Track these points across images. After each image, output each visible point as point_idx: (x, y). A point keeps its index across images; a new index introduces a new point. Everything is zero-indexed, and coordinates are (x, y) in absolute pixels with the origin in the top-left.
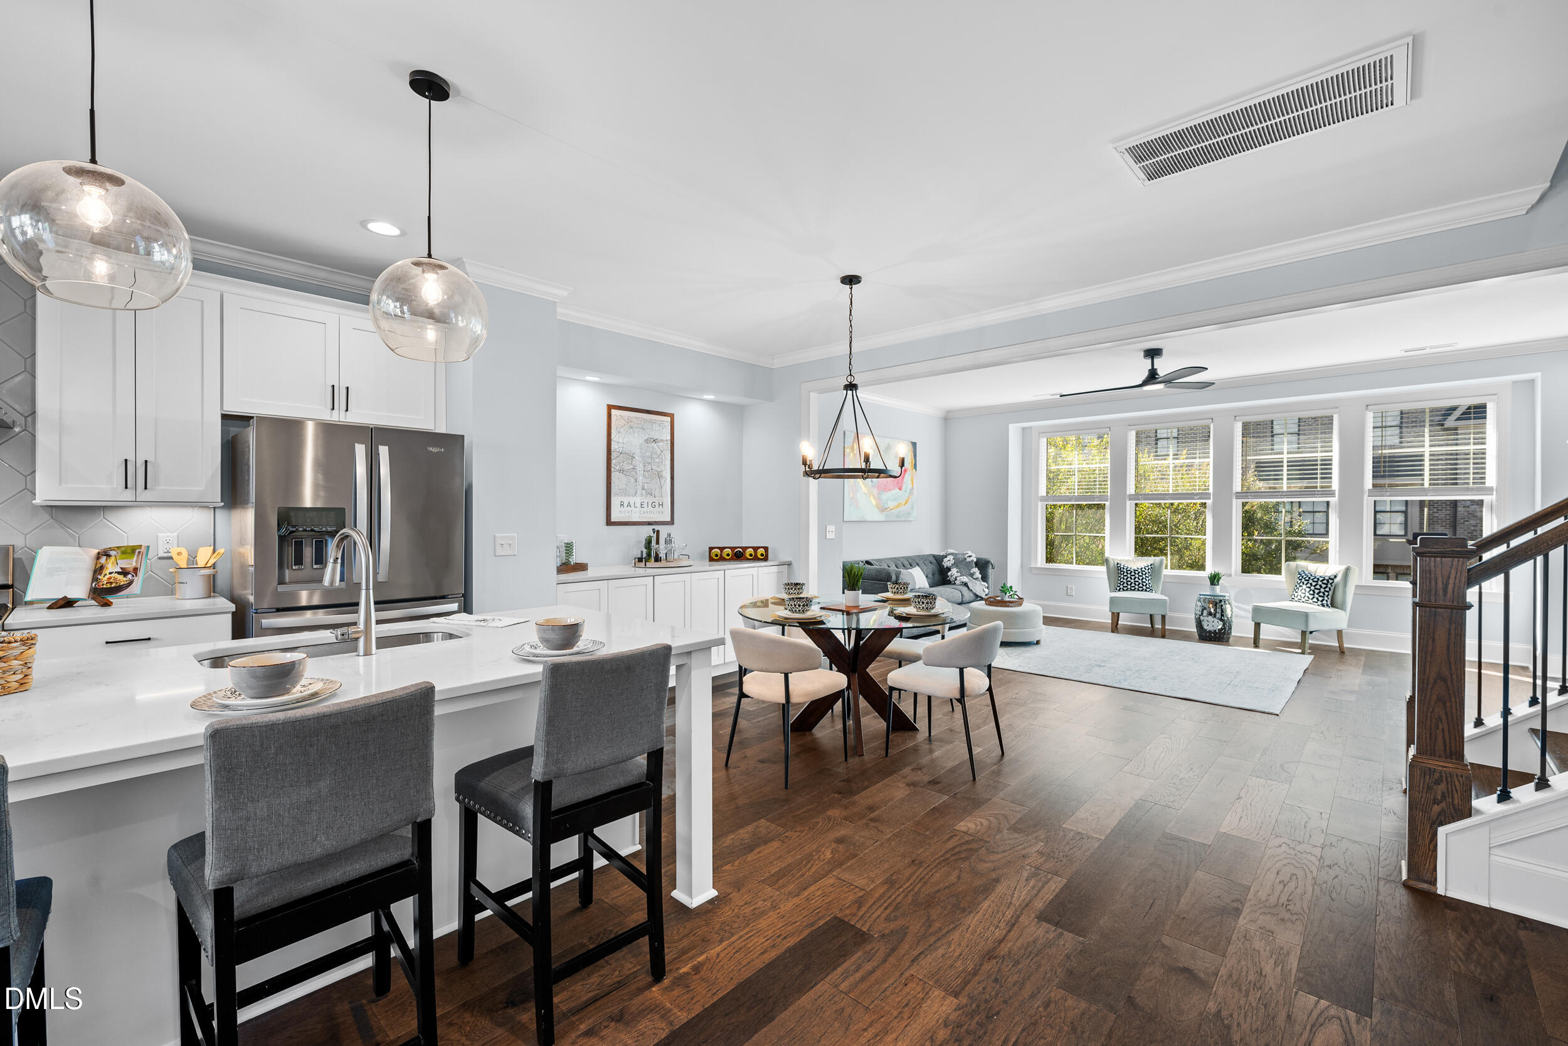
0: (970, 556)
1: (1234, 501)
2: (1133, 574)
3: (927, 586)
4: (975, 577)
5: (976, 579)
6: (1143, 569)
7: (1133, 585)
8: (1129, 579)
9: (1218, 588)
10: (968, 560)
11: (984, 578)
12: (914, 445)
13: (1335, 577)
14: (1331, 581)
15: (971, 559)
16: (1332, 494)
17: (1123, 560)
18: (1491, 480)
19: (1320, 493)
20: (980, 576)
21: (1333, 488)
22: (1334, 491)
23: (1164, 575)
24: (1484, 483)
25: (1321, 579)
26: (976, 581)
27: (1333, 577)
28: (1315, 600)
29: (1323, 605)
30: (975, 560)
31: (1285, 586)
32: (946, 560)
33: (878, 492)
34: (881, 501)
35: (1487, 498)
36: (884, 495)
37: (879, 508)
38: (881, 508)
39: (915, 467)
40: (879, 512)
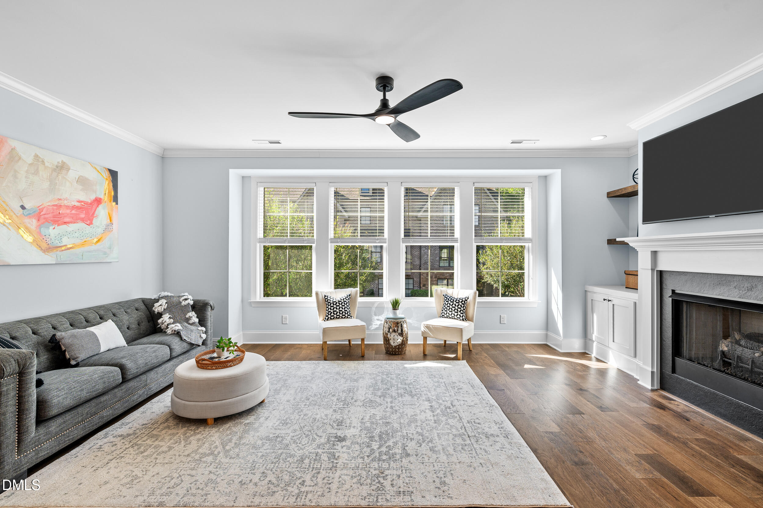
0: (186, 299)
1: (401, 244)
3: (123, 342)
4: (191, 322)
5: (193, 324)
7: (338, 314)
9: (398, 311)
10: (184, 303)
11: (202, 322)
12: (114, 174)
13: (468, 298)
14: (466, 302)
15: (187, 302)
16: (456, 241)
17: (327, 292)
18: (528, 234)
19: (450, 240)
20: (197, 320)
21: (455, 237)
22: (458, 238)
23: (359, 302)
24: (524, 235)
25: (461, 301)
26: (192, 327)
27: (466, 299)
28: (458, 316)
29: (463, 320)
30: (192, 303)
31: (434, 305)
32: (156, 305)
33: (38, 224)
34: (44, 237)
35: (526, 245)
36: (54, 228)
37: (40, 247)
38: (44, 246)
39: (115, 199)
40: (41, 253)
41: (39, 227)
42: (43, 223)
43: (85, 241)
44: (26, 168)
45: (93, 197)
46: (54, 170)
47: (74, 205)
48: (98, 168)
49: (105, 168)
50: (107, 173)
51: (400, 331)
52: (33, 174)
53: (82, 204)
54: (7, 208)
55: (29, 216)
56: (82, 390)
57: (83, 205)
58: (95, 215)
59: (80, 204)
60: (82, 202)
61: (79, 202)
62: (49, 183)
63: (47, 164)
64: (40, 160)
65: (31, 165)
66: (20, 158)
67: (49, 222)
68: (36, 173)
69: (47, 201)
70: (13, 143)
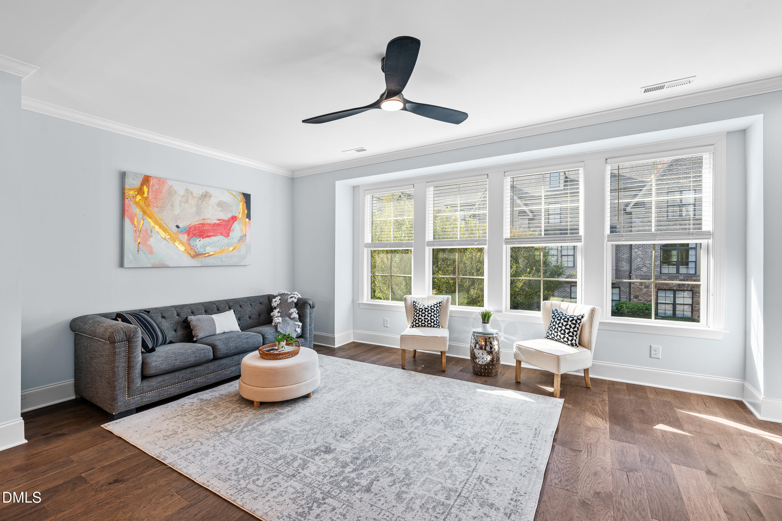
0: (292, 297)
1: (504, 246)
2: (424, 311)
4: (292, 317)
5: (293, 319)
6: (433, 307)
7: (423, 322)
8: (420, 317)
9: (488, 325)
10: (290, 300)
11: (302, 318)
12: (247, 197)
13: (582, 317)
14: (579, 321)
15: (292, 299)
16: (579, 240)
17: (418, 298)
18: (707, 225)
19: (569, 239)
20: (297, 316)
21: (580, 234)
22: (581, 236)
23: (451, 311)
24: (700, 228)
25: (570, 319)
26: (291, 322)
27: (580, 317)
28: (566, 339)
29: (572, 345)
30: (295, 300)
31: (542, 322)
32: (274, 300)
33: (188, 238)
34: (193, 247)
35: (704, 242)
36: (200, 241)
37: (190, 254)
38: (193, 253)
39: (249, 216)
40: (190, 258)
41: (189, 240)
42: (191, 238)
43: (223, 249)
44: (180, 199)
45: (230, 216)
46: (200, 198)
47: (215, 223)
48: (234, 193)
49: (240, 193)
50: (242, 196)
51: (488, 348)
52: (185, 202)
53: (221, 221)
54: (168, 228)
55: (182, 232)
56: (177, 360)
57: (221, 222)
58: (231, 230)
59: (219, 221)
60: (221, 220)
61: (219, 220)
62: (196, 208)
63: (194, 195)
64: (190, 192)
65: (183, 196)
66: (176, 192)
67: (196, 237)
68: (187, 201)
69: (194, 221)
70: (170, 183)
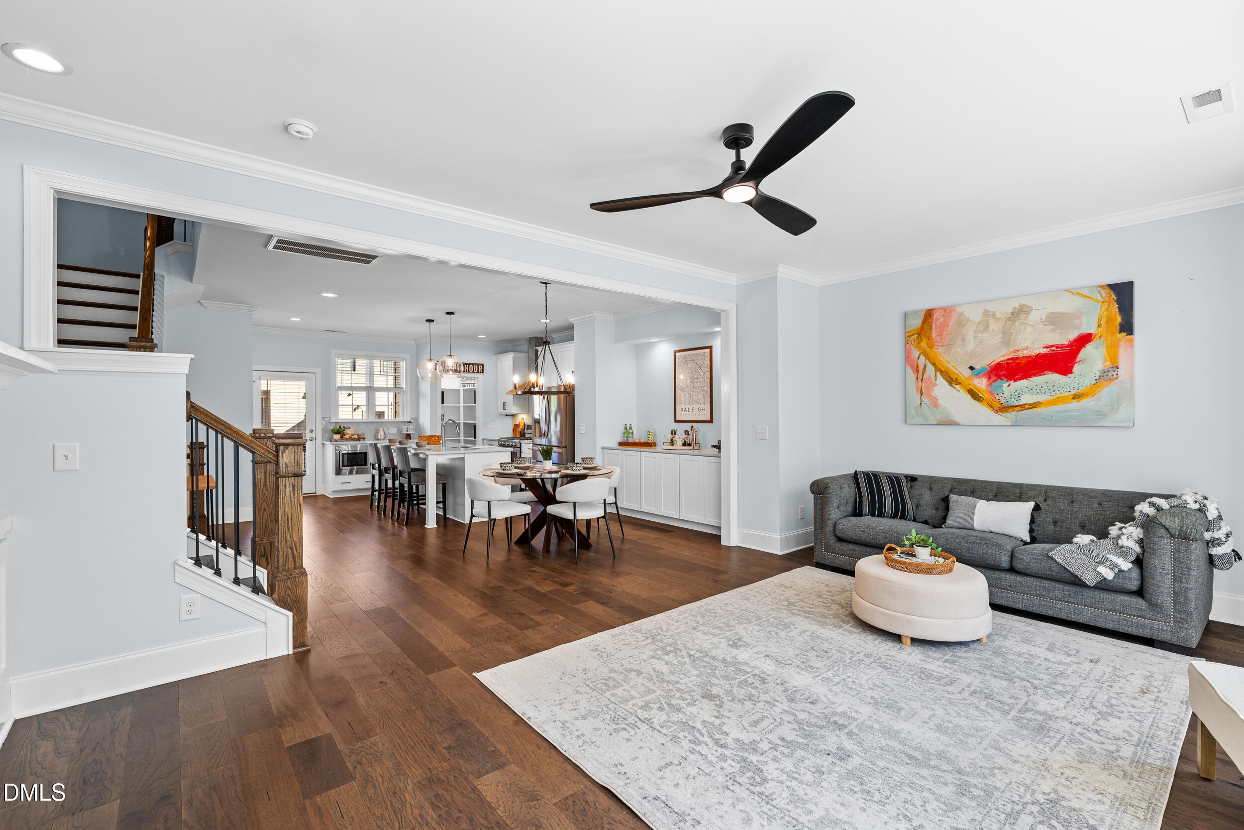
33: (989, 383)
34: (997, 396)
36: (1009, 385)
37: (991, 407)
38: (997, 406)
39: (1127, 327)
40: (993, 413)
41: (989, 385)
42: (994, 382)
43: (1058, 398)
44: (975, 328)
45: (1073, 335)
46: (1009, 319)
47: (1040, 353)
48: (1086, 292)
49: (1101, 287)
50: (1108, 290)
52: (982, 331)
53: (1053, 348)
54: (957, 372)
55: (978, 375)
57: (1054, 350)
58: (1078, 360)
59: (1048, 349)
60: (1052, 346)
61: (1047, 347)
62: (1002, 336)
63: (998, 315)
64: (991, 314)
65: (979, 323)
66: (968, 320)
67: (1002, 379)
68: (986, 328)
69: (1001, 355)
70: (959, 309)
